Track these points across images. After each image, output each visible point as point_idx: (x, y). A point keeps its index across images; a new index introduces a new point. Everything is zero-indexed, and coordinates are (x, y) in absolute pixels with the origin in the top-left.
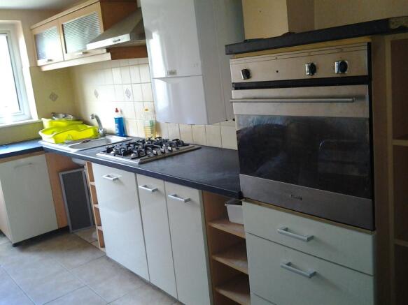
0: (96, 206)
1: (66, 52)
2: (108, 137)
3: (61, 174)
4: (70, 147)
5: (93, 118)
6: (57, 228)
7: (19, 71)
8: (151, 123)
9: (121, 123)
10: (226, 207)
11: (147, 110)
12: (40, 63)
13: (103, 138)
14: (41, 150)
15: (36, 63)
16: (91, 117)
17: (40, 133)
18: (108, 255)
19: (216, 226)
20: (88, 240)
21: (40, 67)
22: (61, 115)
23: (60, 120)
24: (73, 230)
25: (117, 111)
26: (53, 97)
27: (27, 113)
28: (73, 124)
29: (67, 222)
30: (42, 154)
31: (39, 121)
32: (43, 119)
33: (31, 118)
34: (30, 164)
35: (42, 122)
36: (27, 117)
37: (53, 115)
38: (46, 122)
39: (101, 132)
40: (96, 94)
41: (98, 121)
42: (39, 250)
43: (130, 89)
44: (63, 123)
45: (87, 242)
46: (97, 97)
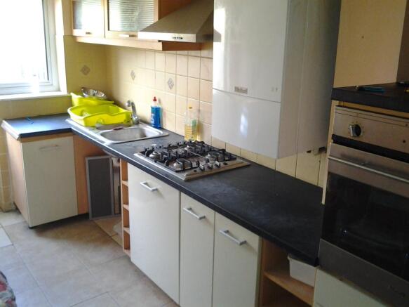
0: (125, 206)
1: (109, 29)
2: (141, 126)
3: (87, 159)
4: (102, 135)
5: (129, 106)
6: (77, 214)
7: (51, 37)
8: (194, 122)
9: (157, 113)
10: (288, 261)
11: (191, 108)
12: (76, 32)
13: (136, 127)
14: (69, 131)
15: (72, 32)
16: (127, 104)
17: (69, 111)
18: (132, 260)
19: (274, 279)
20: (108, 233)
21: (75, 38)
22: (92, 92)
23: (90, 98)
24: (93, 217)
25: (155, 100)
26: (85, 70)
27: (55, 84)
28: (104, 104)
29: (87, 208)
30: (69, 136)
31: (69, 95)
32: (72, 94)
33: (59, 90)
34: (57, 146)
35: (71, 97)
36: (55, 89)
37: (82, 91)
38: (76, 98)
39: (134, 119)
40: (133, 75)
41: (134, 108)
42: (56, 238)
43: (174, 80)
44: (93, 102)
45: (107, 235)
46: (133, 79)
